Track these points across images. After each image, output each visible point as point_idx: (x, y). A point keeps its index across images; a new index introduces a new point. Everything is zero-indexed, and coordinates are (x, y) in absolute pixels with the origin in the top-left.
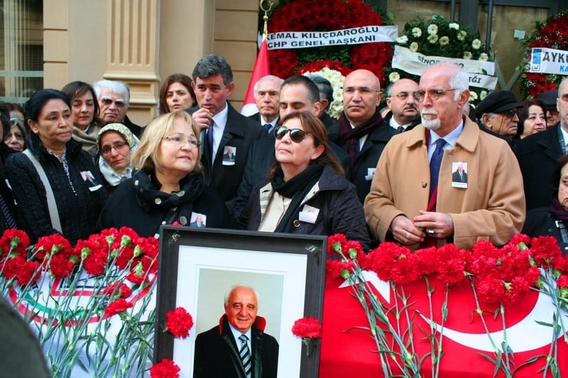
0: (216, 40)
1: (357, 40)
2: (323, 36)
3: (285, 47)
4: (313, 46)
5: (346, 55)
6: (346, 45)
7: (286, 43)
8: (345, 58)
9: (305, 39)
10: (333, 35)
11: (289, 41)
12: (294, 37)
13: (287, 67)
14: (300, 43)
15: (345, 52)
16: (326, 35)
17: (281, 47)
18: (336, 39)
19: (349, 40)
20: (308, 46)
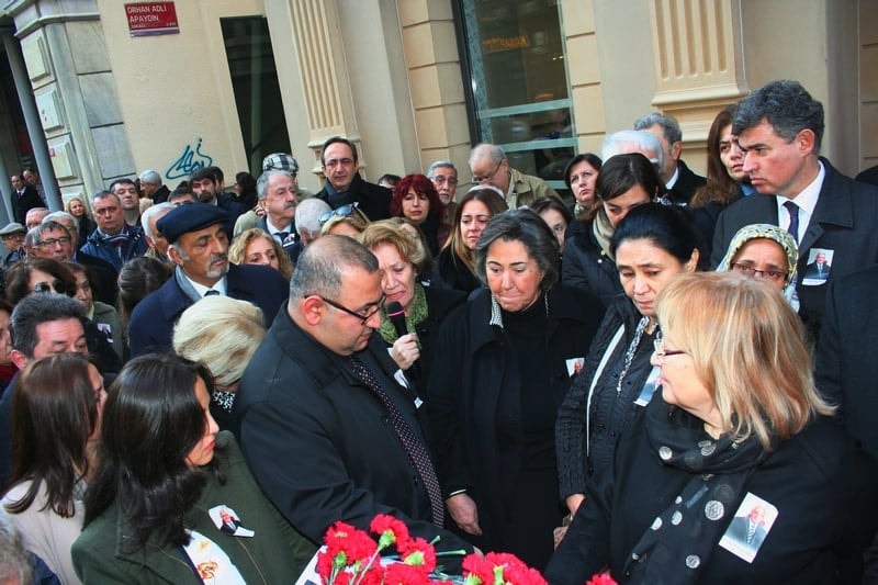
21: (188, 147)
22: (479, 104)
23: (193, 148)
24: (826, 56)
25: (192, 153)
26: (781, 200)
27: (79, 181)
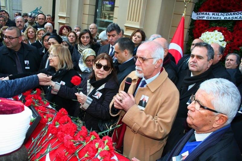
0: (174, 14)
1: (238, 18)
2: (223, 15)
3: (204, 19)
4: (216, 19)
5: (231, 25)
6: (232, 20)
7: (204, 17)
8: (230, 26)
9: (213, 16)
10: (227, 15)
11: (206, 16)
12: (208, 15)
13: (202, 28)
14: (211, 17)
15: (231, 23)
16: (224, 15)
17: (202, 19)
18: (228, 17)
19: (234, 18)
20: (214, 19)
21: (37, 8)
22: (98, 17)
23: (39, 9)
24: (157, 25)
25: (38, 10)
26: (111, 46)
27: (6, 8)
